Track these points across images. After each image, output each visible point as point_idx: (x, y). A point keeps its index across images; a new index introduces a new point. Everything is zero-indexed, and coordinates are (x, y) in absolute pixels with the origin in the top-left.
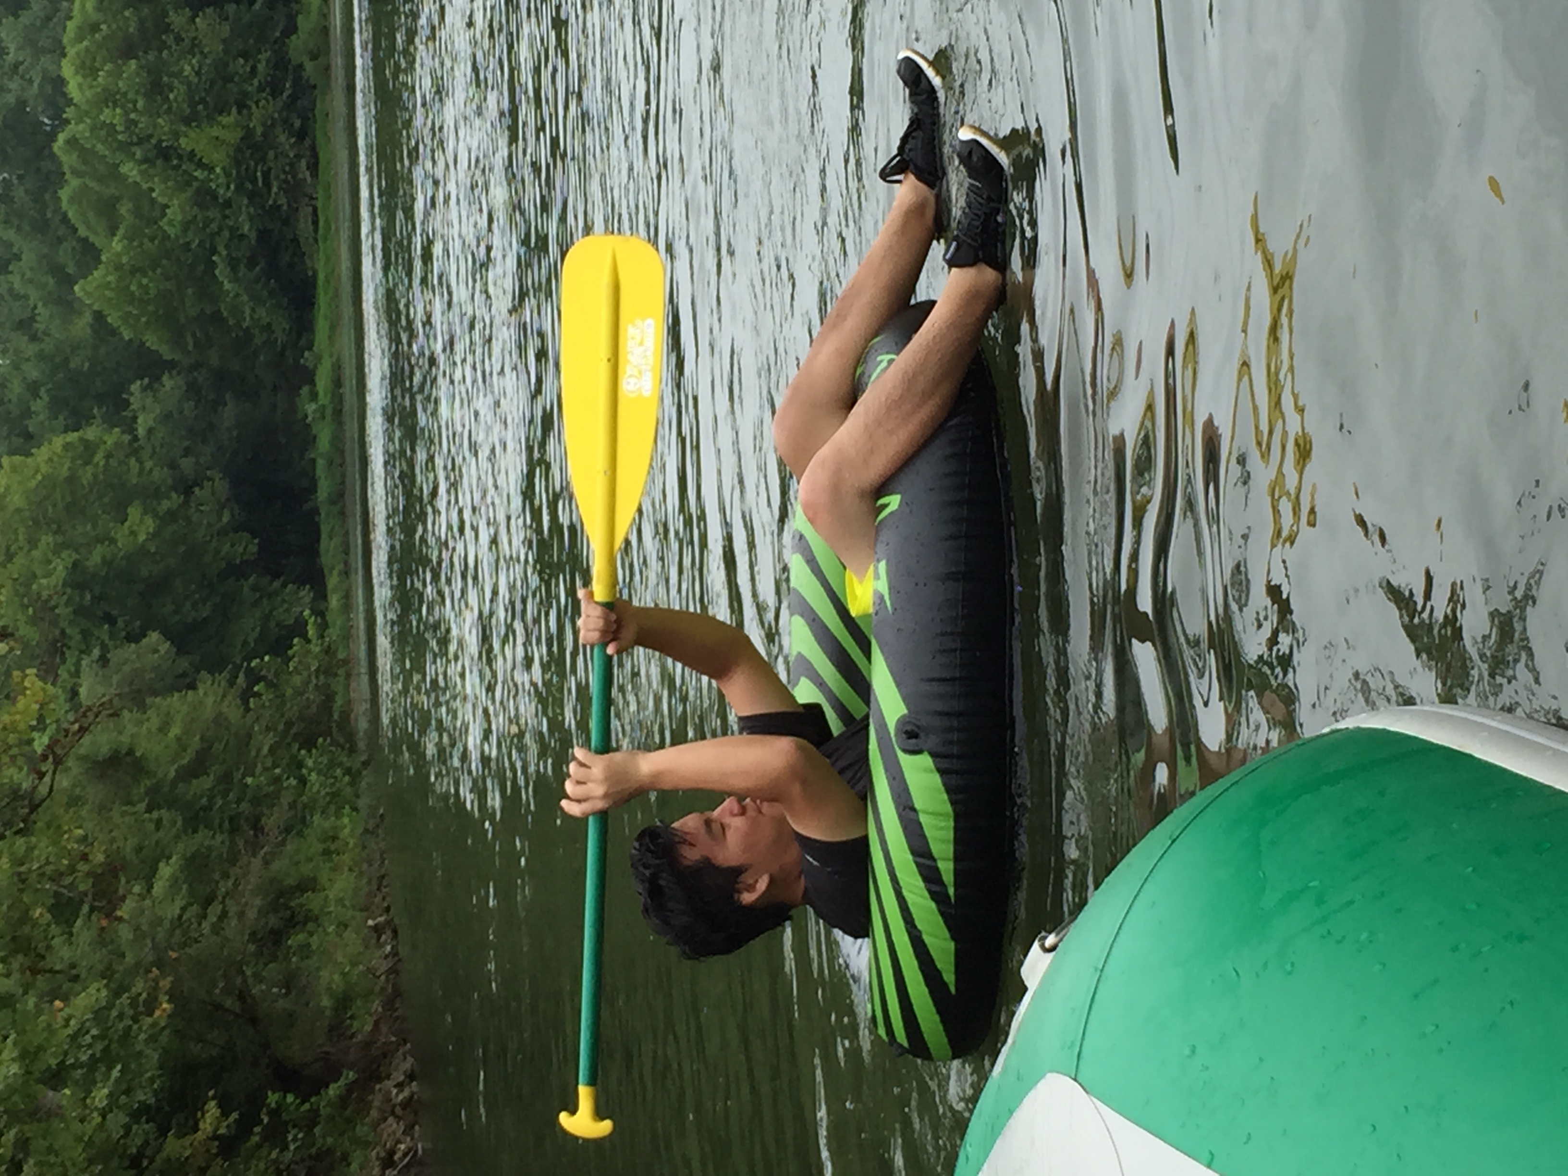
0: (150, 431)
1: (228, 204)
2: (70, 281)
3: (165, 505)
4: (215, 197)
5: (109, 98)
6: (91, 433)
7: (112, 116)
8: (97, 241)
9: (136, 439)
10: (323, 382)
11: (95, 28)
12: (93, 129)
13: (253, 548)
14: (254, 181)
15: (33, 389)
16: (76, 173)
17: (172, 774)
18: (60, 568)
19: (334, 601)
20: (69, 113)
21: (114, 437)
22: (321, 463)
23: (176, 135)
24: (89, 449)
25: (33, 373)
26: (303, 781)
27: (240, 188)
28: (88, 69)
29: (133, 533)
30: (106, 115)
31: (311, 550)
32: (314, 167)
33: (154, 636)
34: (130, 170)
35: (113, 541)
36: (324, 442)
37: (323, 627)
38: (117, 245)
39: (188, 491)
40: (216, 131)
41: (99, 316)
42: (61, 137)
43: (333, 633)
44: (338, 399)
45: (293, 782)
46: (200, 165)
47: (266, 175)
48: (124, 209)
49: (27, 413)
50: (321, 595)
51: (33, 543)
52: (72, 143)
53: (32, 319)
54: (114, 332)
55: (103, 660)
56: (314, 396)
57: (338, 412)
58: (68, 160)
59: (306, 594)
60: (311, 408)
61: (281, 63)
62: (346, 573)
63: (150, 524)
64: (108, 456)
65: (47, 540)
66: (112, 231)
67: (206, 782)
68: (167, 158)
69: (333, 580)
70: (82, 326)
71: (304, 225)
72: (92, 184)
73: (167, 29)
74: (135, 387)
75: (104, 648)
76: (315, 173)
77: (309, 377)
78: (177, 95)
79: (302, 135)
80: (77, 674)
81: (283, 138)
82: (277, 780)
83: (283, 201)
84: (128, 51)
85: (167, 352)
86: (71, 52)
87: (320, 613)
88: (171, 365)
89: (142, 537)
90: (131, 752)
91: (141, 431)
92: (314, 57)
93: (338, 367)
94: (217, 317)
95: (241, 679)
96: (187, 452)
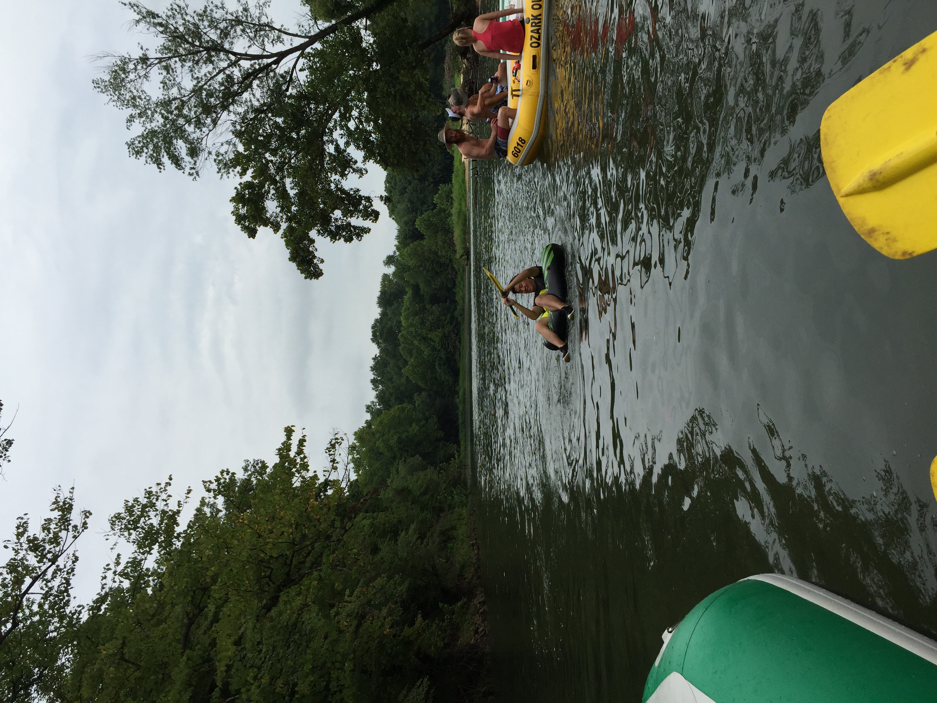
0: (419, 405)
1: (439, 350)
2: (401, 369)
3: (422, 423)
4: (436, 348)
5: (411, 325)
6: (404, 405)
7: (412, 329)
8: (408, 359)
9: (415, 406)
10: (461, 394)
11: (409, 309)
12: (408, 332)
13: (443, 434)
14: (445, 345)
15: (391, 394)
16: (403, 343)
17: (418, 494)
18: (396, 438)
19: (462, 448)
20: (402, 329)
21: (410, 406)
22: (460, 414)
23: (427, 334)
24: (403, 409)
25: (391, 391)
26: (453, 497)
27: (442, 347)
28: (407, 319)
29: (413, 430)
30: (411, 329)
31: (457, 436)
32: (460, 342)
33: (418, 456)
34: (416, 342)
35: (408, 432)
36: (461, 408)
37: (459, 455)
38: (412, 360)
39: (427, 420)
40: (436, 333)
41: (407, 377)
42: (400, 334)
43: (462, 456)
44: (464, 399)
45: (450, 498)
46: (433, 341)
47: (448, 344)
48: (414, 352)
49: (390, 400)
50: (459, 446)
51: (389, 432)
52: (402, 336)
53: (392, 378)
54: (411, 381)
55: (405, 462)
56: (458, 398)
57: (464, 402)
58: (401, 340)
59: (455, 446)
60: (458, 400)
61: (453, 317)
62: (465, 442)
63: (417, 428)
64: (408, 411)
65: (392, 431)
66: (411, 357)
67: (427, 497)
68: (425, 340)
69: (462, 443)
70: (403, 380)
71: (457, 357)
72: (407, 346)
73: (426, 309)
74: (415, 395)
75: (405, 458)
76: (460, 344)
77: (458, 393)
78: (428, 324)
79: (457, 334)
80: (398, 465)
81: (453, 336)
82: (446, 497)
83: (452, 350)
84: (416, 314)
85: (423, 386)
86: (403, 314)
87: (458, 452)
88: (425, 389)
89: (415, 431)
90: (407, 488)
91: (416, 405)
92: (461, 316)
93: (465, 390)
94: (436, 378)
95: (438, 468)
96: (427, 410)
